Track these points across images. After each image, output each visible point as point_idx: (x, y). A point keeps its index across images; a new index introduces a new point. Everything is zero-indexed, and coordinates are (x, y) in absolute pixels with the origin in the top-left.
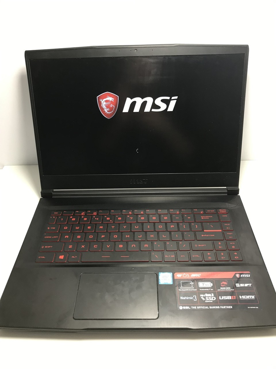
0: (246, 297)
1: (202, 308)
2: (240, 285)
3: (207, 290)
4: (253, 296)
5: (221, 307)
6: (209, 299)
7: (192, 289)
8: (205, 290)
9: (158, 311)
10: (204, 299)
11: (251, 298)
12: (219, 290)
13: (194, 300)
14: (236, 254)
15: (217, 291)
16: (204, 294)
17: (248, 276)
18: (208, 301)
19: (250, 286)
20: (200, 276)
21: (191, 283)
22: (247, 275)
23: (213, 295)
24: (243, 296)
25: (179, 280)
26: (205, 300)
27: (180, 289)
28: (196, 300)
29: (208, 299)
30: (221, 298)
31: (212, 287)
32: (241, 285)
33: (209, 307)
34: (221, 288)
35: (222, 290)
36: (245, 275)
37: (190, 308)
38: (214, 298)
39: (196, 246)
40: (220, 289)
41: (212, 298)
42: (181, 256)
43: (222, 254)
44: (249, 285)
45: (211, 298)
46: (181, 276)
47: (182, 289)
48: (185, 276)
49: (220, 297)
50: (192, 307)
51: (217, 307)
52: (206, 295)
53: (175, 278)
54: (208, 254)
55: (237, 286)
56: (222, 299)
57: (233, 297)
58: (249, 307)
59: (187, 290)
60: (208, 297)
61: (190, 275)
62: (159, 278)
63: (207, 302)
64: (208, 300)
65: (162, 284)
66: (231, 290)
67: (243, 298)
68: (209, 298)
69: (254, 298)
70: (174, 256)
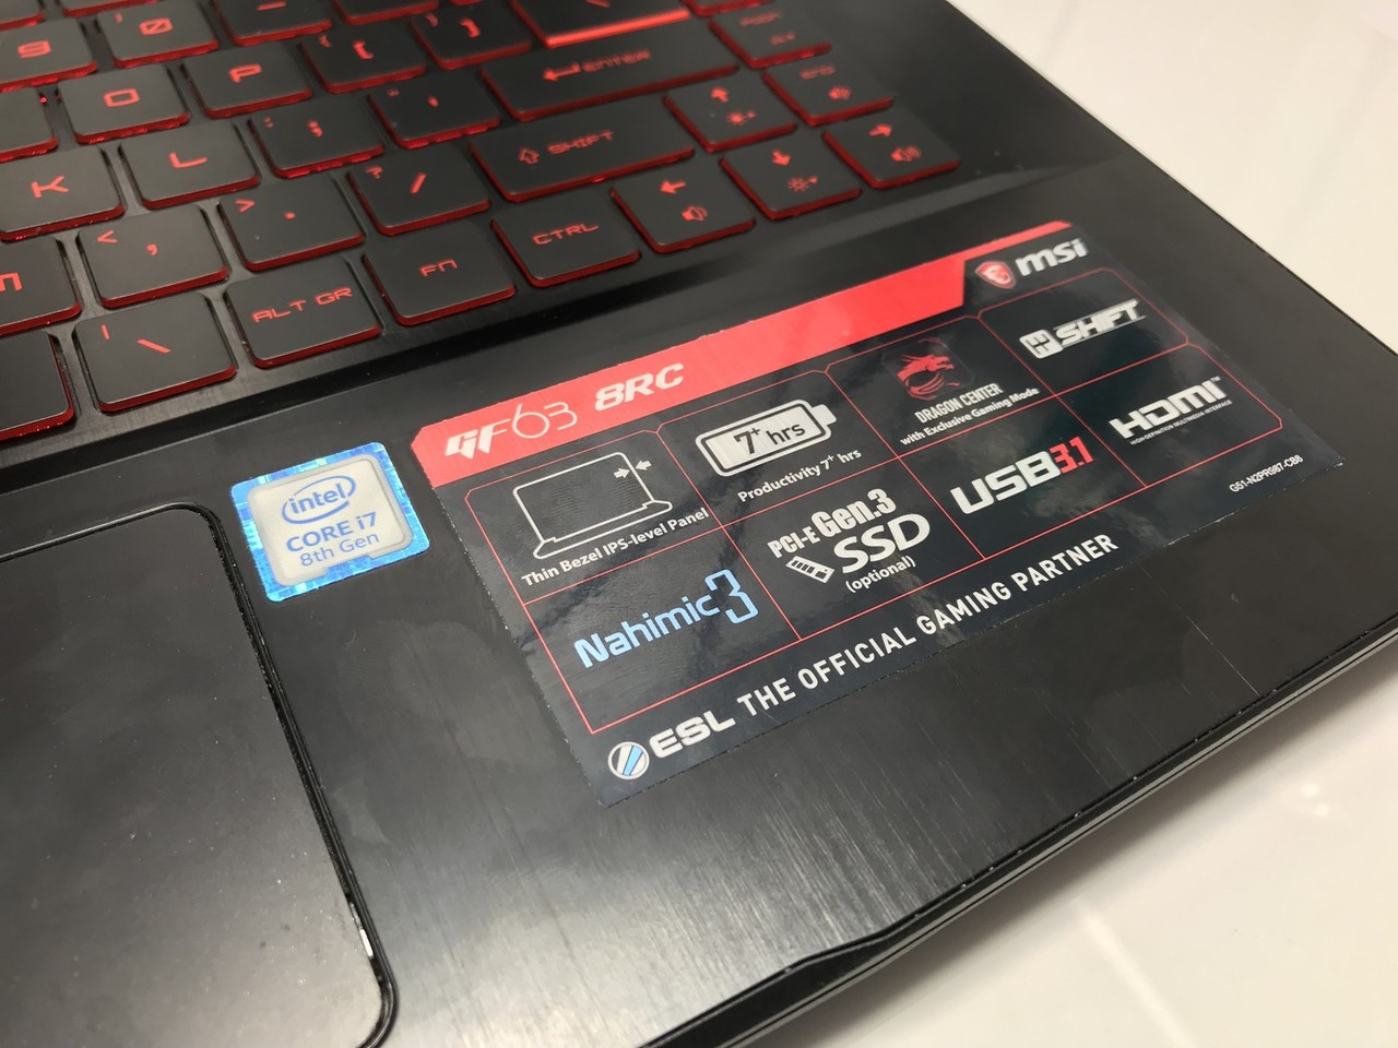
0: (1160, 412)
1: (848, 667)
2: (1060, 340)
3: (807, 472)
4: (1208, 384)
5: (1020, 579)
6: (870, 551)
7: (664, 520)
8: (791, 479)
9: (367, 925)
10: (830, 572)
11: (1198, 404)
12: (917, 436)
13: (730, 613)
14: (885, 130)
15: (902, 449)
16: (797, 519)
17: (1070, 256)
18: (871, 578)
19: (1133, 316)
20: (678, 381)
21: (621, 473)
22: (1059, 250)
23: (888, 505)
24: (1133, 414)
25: (489, 483)
26: (839, 577)
27: (539, 566)
28: (754, 612)
29: (862, 559)
30: (974, 497)
31: (842, 436)
32: (1062, 331)
33: (911, 630)
34: (924, 415)
35: (943, 426)
36: (1046, 253)
37: (731, 722)
38: (910, 530)
39: (528, 156)
40: (920, 427)
41: (894, 525)
42: (424, 271)
43: (782, 160)
44: (1125, 317)
45: (887, 534)
46: (495, 441)
47: (554, 562)
48: (529, 425)
49: (958, 494)
50: (745, 699)
51: (985, 598)
52: (827, 523)
53: (437, 481)
54: (668, 187)
55: (1041, 353)
56: (987, 500)
57: (1062, 447)
58: (1237, 487)
59: (610, 548)
60: (845, 534)
61: (583, 404)
62: (255, 542)
63: (865, 582)
64: (870, 567)
65: (301, 589)
66: (1016, 398)
67: (1146, 426)
68: (867, 539)
69: (1220, 395)
70: (347, 292)
